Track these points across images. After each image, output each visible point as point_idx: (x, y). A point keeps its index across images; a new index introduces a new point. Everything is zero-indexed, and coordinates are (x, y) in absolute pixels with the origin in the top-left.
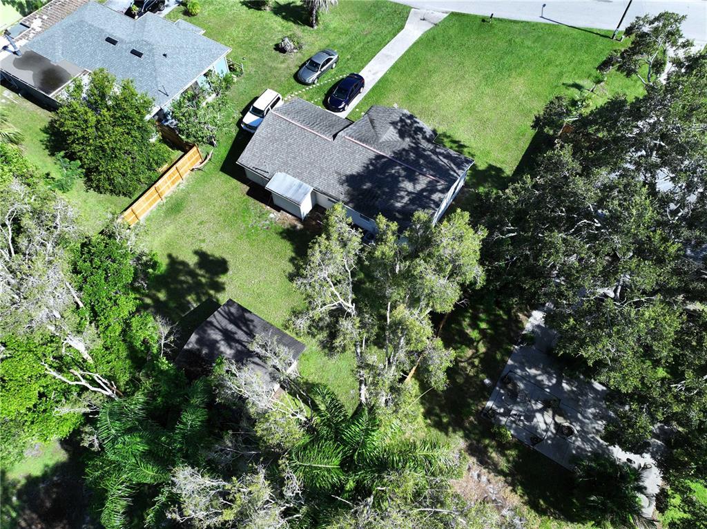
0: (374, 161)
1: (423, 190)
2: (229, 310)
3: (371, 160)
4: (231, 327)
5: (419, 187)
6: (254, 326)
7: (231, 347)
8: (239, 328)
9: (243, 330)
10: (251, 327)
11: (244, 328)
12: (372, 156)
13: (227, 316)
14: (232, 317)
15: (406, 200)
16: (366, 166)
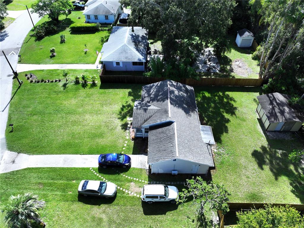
0: (174, 105)
1: (175, 88)
2: (274, 120)
3: (174, 106)
4: (278, 114)
5: (175, 89)
6: (269, 111)
7: (284, 109)
8: (275, 113)
9: (275, 111)
10: (271, 111)
11: (274, 112)
12: (172, 106)
13: (277, 119)
14: (275, 117)
15: (182, 92)
16: (178, 108)
